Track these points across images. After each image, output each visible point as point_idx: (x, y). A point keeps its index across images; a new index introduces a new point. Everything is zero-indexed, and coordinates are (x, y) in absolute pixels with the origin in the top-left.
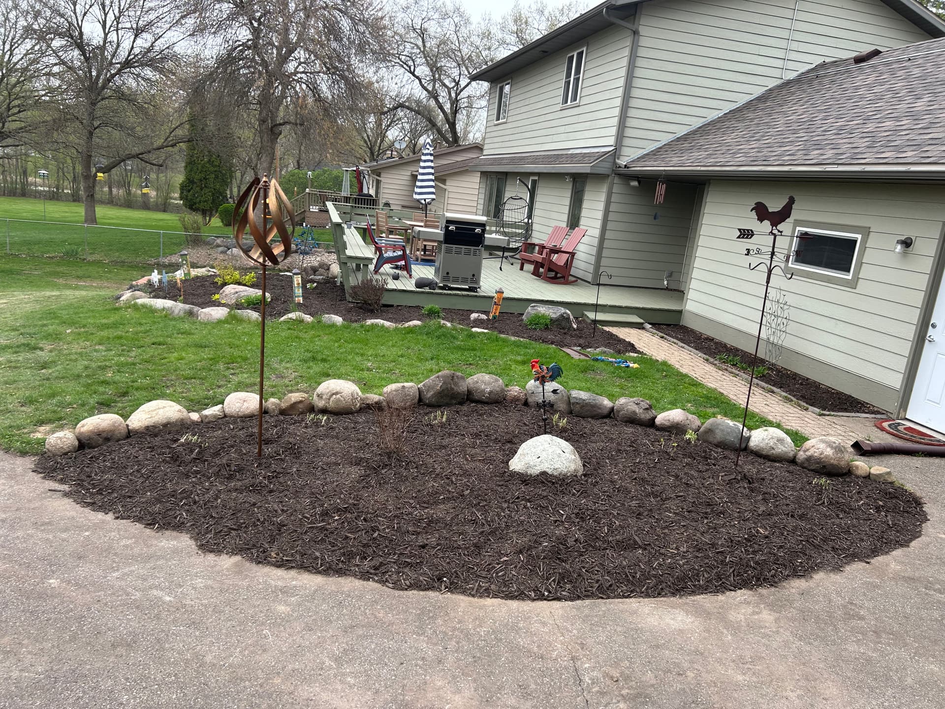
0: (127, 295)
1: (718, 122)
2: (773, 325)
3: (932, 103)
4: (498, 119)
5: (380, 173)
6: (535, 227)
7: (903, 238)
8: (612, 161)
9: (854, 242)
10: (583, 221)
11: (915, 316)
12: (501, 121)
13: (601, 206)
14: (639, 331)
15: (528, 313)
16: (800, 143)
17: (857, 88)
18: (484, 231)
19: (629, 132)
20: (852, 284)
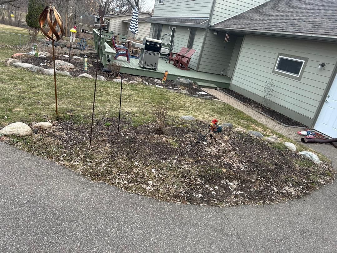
0: (11, 60)
1: (248, 12)
2: (267, 92)
3: (334, 13)
4: (160, 3)
5: (110, 20)
6: (174, 47)
7: (322, 63)
8: (208, 24)
9: (301, 63)
10: (194, 46)
11: (322, 93)
12: (161, 3)
13: (202, 41)
14: (215, 90)
15: (177, 81)
16: (284, 23)
17: (302, 5)
18: (160, 46)
19: (215, 13)
20: (299, 79)
